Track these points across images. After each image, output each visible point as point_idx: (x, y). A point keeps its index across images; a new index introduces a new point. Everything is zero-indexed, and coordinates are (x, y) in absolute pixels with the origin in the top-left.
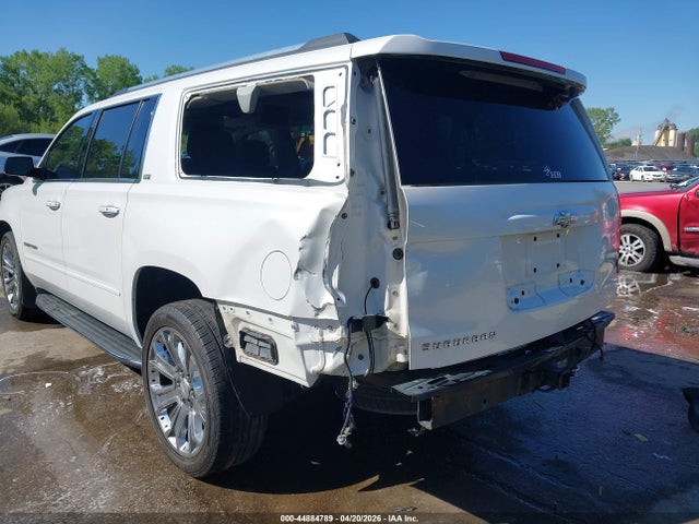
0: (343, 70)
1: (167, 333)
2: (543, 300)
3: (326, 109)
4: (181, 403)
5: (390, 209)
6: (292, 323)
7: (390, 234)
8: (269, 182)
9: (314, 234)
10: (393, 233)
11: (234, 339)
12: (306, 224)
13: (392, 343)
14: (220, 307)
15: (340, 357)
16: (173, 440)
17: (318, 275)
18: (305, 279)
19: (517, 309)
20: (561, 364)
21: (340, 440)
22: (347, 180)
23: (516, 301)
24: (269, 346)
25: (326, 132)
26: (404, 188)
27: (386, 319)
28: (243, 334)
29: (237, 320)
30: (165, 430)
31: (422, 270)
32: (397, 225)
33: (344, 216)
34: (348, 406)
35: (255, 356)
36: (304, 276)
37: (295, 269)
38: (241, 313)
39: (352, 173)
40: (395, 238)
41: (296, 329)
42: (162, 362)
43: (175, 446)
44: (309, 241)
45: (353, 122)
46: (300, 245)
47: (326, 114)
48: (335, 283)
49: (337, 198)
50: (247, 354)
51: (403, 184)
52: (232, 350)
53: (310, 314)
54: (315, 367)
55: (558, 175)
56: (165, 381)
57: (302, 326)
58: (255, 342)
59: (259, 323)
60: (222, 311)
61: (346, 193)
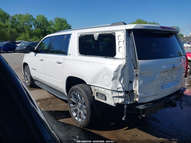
0: (123, 32)
1: (75, 92)
2: (168, 86)
3: (119, 41)
4: (78, 109)
5: (135, 65)
6: (111, 91)
7: (135, 70)
8: (104, 58)
9: (117, 71)
10: (136, 70)
11: (95, 94)
12: (115, 68)
13: (135, 97)
14: (91, 87)
15: (123, 100)
16: (76, 118)
17: (118, 80)
18: (115, 81)
19: (162, 89)
20: (174, 101)
21: (123, 119)
22: (125, 58)
23: (162, 86)
24: (104, 96)
25: (119, 46)
26: (138, 61)
27: (134, 91)
28: (97, 93)
29: (96, 90)
30: (74, 116)
31: (142, 80)
32: (137, 69)
33: (124, 66)
34: (125, 111)
35: (100, 99)
36: (114, 80)
37: (112, 79)
38: (97, 88)
39: (126, 56)
40: (136, 72)
41: (112, 93)
42: (74, 99)
43: (77, 120)
44: (116, 72)
45: (126, 44)
46: (113, 73)
47: (119, 42)
48: (122, 82)
49: (123, 62)
50: (98, 98)
51: (138, 60)
52: (94, 97)
53: (116, 89)
54: (117, 102)
55: (173, 56)
56: (74, 103)
57: (113, 92)
58: (100, 95)
59: (102, 91)
60: (92, 88)
61: (125, 61)
